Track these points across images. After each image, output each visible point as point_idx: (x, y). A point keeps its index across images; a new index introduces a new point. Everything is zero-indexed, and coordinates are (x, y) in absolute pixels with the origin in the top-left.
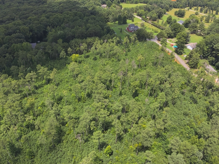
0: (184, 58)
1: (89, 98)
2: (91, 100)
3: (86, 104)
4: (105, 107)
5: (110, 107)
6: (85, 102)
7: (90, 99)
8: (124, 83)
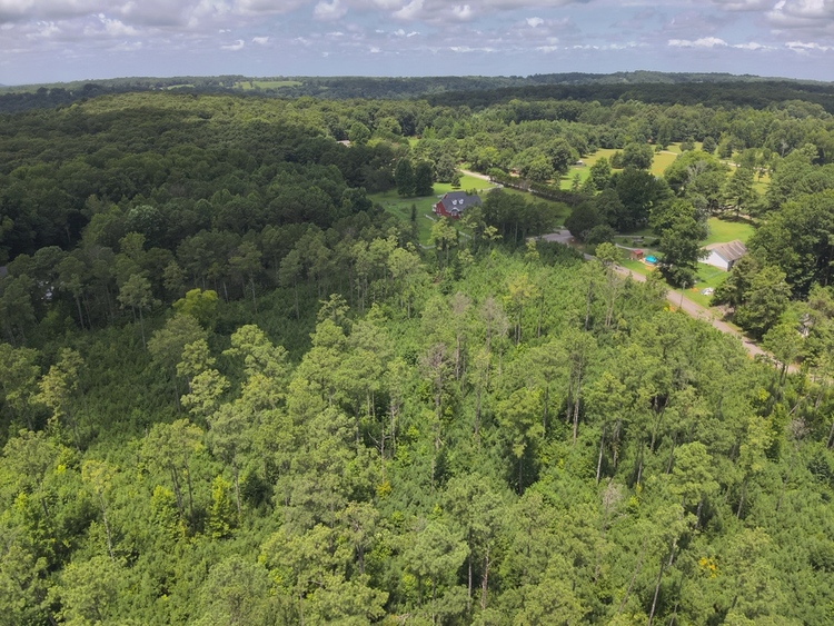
0: (707, 301)
1: (255, 511)
2: (267, 520)
3: (235, 545)
4: (356, 559)
5: (385, 558)
6: (227, 537)
7: (263, 514)
8: (455, 412)
